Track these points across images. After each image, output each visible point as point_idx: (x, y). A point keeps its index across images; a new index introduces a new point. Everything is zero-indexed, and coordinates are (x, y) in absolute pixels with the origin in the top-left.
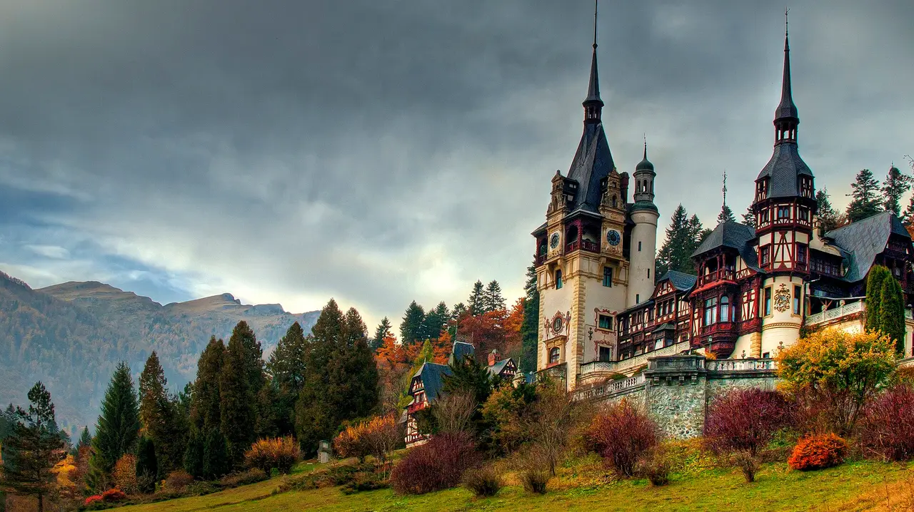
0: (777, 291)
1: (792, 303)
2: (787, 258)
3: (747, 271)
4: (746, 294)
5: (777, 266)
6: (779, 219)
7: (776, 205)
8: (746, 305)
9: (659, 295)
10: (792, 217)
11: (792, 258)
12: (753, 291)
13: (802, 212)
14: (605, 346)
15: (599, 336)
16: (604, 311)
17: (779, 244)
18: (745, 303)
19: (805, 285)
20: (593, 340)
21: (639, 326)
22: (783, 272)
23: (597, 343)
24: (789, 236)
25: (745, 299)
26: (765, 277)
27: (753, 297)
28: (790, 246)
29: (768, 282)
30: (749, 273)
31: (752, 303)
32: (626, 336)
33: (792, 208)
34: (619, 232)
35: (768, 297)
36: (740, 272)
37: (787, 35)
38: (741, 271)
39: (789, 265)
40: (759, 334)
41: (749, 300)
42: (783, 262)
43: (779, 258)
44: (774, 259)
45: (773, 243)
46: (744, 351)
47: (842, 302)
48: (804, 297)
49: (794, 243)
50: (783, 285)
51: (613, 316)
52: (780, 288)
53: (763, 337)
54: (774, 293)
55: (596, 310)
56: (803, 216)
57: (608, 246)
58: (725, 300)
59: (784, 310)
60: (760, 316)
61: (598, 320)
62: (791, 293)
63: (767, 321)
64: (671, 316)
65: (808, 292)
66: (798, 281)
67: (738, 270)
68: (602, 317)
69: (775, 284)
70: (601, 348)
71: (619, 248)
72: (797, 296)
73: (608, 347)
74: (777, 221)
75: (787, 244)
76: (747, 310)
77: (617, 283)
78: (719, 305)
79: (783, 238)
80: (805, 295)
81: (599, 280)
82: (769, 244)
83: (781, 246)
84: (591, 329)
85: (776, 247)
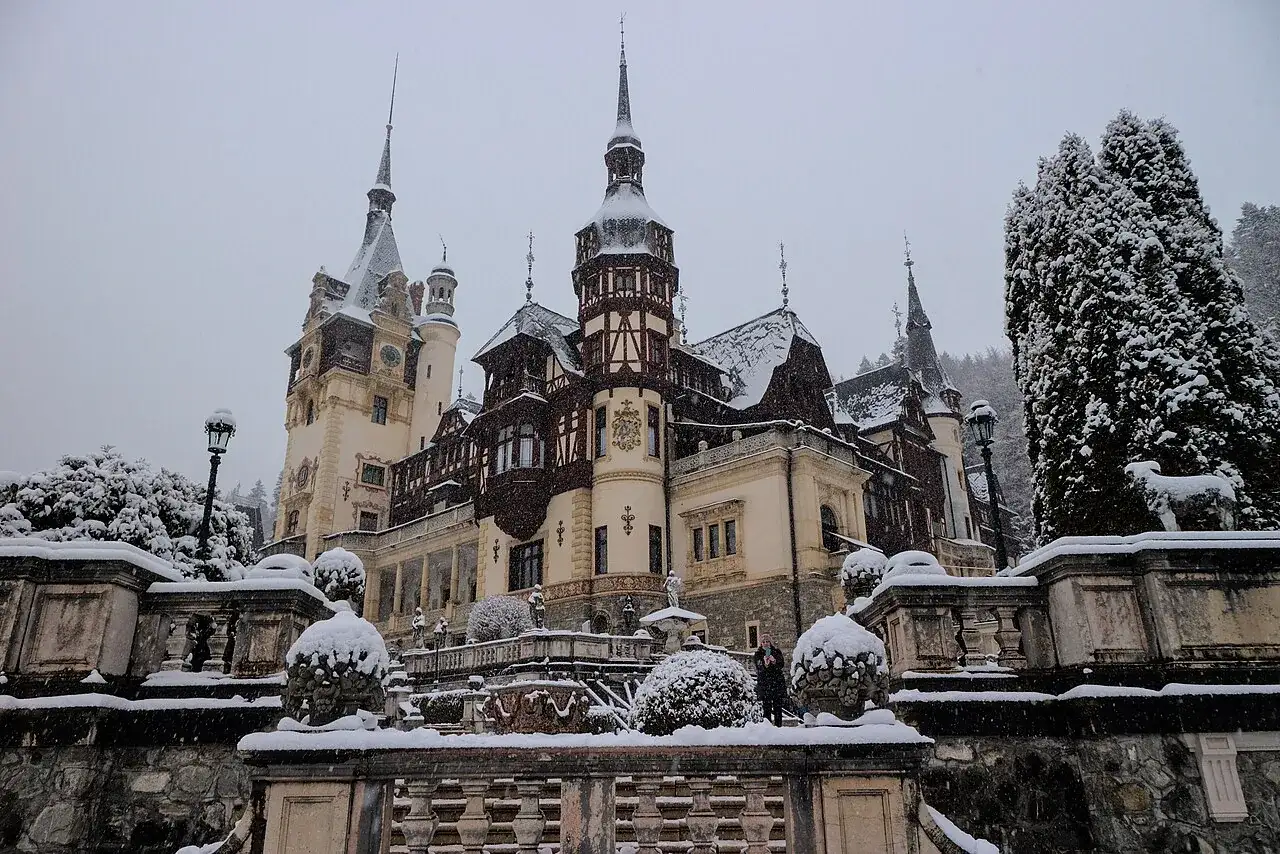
0: (617, 413)
1: (646, 434)
2: (632, 355)
3: (563, 380)
4: (563, 419)
5: (615, 368)
6: (616, 290)
7: (610, 269)
8: (563, 439)
9: (444, 433)
10: (638, 289)
11: (642, 356)
12: (575, 414)
13: (655, 284)
14: (369, 510)
15: (360, 495)
16: (371, 458)
17: (618, 332)
18: (562, 435)
19: (666, 407)
20: (350, 500)
21: (419, 481)
22: (625, 378)
23: (356, 505)
24: (634, 319)
25: (562, 429)
26: (596, 388)
27: (575, 424)
28: (637, 336)
29: (602, 397)
30: (567, 383)
31: (573, 436)
32: (402, 496)
33: (638, 274)
34: (401, 351)
35: (601, 424)
36: (552, 382)
37: (623, 47)
38: (554, 379)
39: (636, 368)
40: (586, 491)
41: (568, 430)
42: (625, 362)
43: (618, 355)
44: (609, 355)
45: (607, 331)
46: (561, 523)
47: (737, 435)
48: (666, 429)
49: (643, 330)
50: (627, 402)
51: (386, 467)
52: (622, 408)
53: (595, 496)
54: (611, 417)
55: (359, 456)
56: (656, 289)
57: (381, 366)
58: (527, 429)
59: (631, 448)
60: (588, 458)
61: (360, 471)
62: (643, 416)
63: (600, 468)
64: (459, 466)
65: (671, 419)
66: (653, 397)
67: (549, 378)
68: (368, 469)
69: (614, 401)
70: (363, 514)
71: (399, 370)
72: (654, 424)
73: (375, 512)
74: (613, 293)
75: (632, 332)
76: (566, 447)
77: (395, 419)
78: (517, 437)
79: (625, 322)
80: (668, 424)
81: (366, 413)
82: (601, 332)
83: (621, 334)
84: (347, 483)
85: (613, 336)
